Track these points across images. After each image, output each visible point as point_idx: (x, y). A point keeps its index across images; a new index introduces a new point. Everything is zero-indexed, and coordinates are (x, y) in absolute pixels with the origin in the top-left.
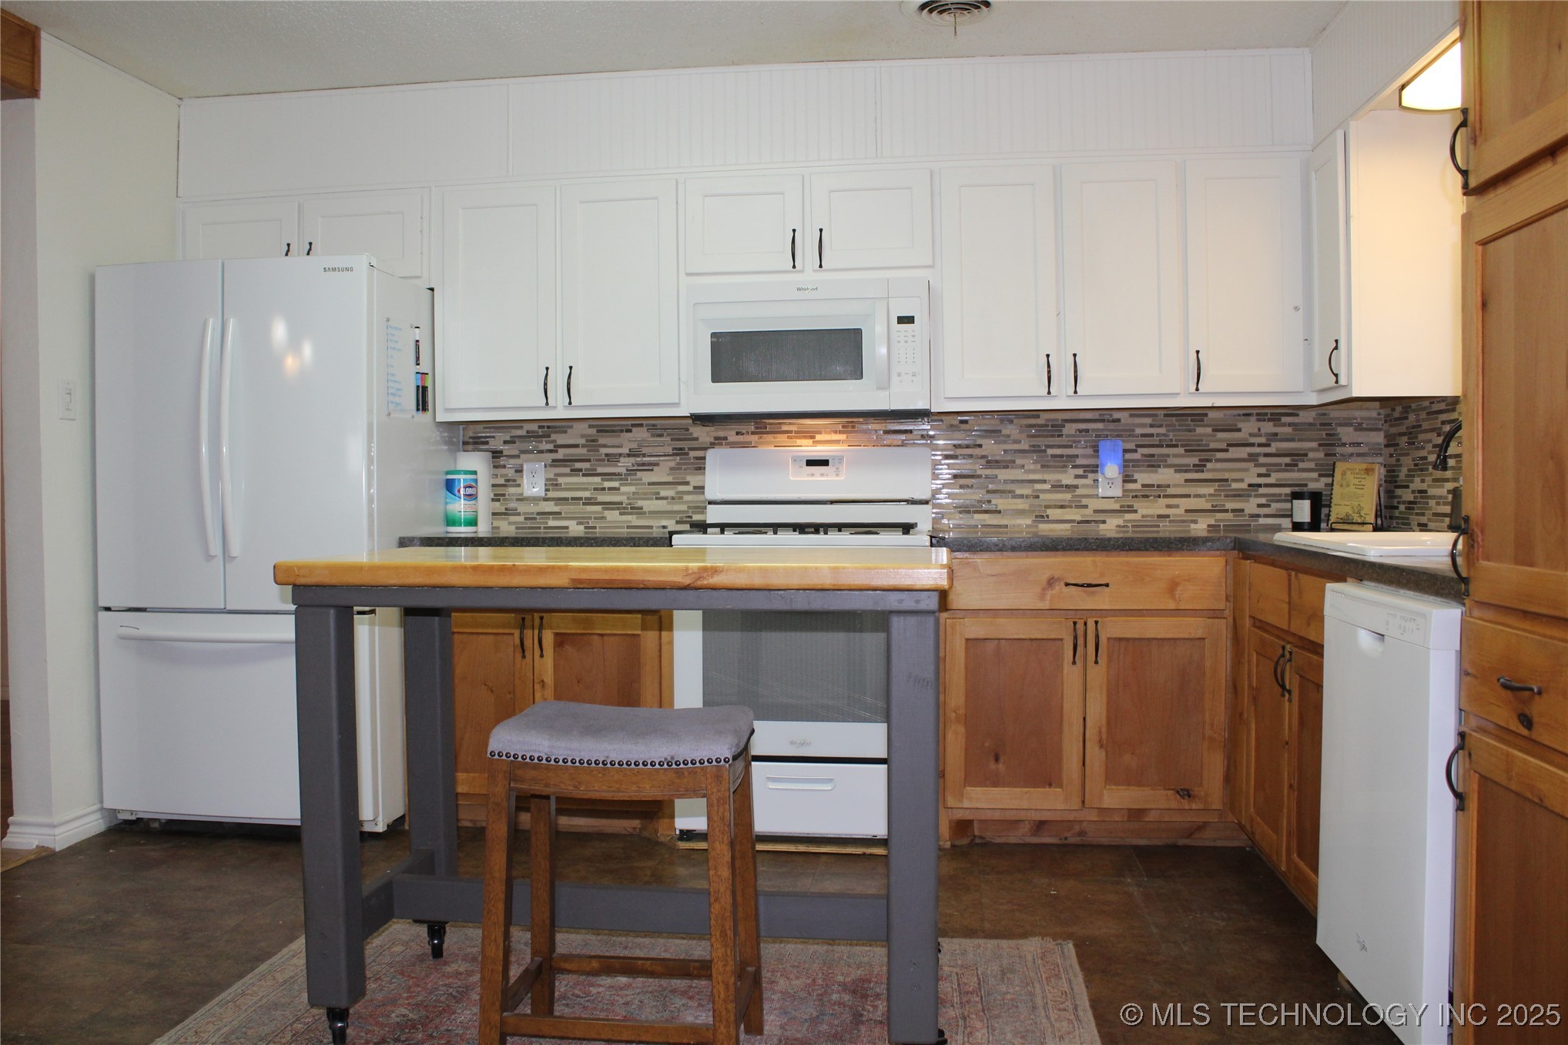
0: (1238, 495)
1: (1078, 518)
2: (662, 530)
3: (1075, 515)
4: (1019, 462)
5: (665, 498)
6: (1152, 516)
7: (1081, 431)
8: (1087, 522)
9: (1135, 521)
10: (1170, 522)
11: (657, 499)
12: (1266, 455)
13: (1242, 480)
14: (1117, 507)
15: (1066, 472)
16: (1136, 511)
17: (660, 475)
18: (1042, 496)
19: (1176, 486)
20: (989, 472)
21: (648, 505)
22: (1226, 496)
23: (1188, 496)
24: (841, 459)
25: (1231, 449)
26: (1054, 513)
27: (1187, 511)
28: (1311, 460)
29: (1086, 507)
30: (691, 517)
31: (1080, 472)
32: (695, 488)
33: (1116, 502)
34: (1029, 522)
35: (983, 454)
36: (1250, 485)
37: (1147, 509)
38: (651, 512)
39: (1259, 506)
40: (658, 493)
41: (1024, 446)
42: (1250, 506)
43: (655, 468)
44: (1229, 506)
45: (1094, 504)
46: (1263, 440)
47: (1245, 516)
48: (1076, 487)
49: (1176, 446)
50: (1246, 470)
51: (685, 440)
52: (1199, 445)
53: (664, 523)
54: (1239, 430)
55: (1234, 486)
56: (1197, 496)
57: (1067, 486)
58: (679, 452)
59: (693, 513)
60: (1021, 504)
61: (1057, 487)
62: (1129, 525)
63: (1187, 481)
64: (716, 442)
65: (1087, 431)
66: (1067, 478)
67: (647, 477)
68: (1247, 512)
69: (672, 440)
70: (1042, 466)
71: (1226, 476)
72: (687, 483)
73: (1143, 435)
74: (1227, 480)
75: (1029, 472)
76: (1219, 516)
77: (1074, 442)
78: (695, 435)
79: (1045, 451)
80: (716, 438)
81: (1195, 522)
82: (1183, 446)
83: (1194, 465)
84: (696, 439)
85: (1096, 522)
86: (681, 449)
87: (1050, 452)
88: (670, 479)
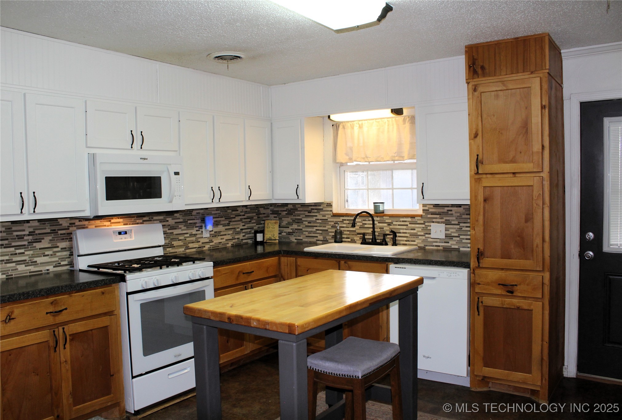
0: (238, 233)
1: (197, 246)
2: (47, 272)
3: (196, 245)
4: (180, 226)
5: (48, 255)
6: (217, 243)
7: (197, 213)
8: (200, 247)
9: (213, 245)
10: (222, 244)
11: (44, 256)
12: (245, 219)
13: (239, 228)
14: (208, 241)
15: (193, 229)
16: (213, 242)
17: (45, 243)
18: (187, 239)
19: (223, 231)
20: (171, 231)
21: (39, 260)
22: (235, 234)
23: (226, 235)
24: (131, 231)
25: (236, 217)
26: (191, 245)
27: (226, 240)
28: (254, 220)
29: (199, 242)
30: (60, 263)
31: (197, 229)
32: (62, 249)
33: (208, 239)
34: (183, 249)
35: (169, 224)
36: (241, 229)
37: (216, 241)
38: (41, 263)
39: (243, 236)
40: (44, 253)
41: (181, 220)
42: (241, 236)
43: (42, 240)
44: (236, 237)
45: (202, 240)
46: (243, 214)
47: (239, 240)
48: (197, 234)
49: (222, 217)
50: (239, 224)
51: (56, 225)
52: (228, 216)
53: (47, 268)
54: (238, 211)
55: (238, 230)
56: (228, 234)
57: (194, 235)
58: (54, 232)
59: (61, 261)
60: (181, 243)
61: (192, 235)
62: (211, 247)
63: (226, 229)
64: (70, 225)
65: (199, 213)
66: (194, 232)
67: (38, 245)
68: (240, 239)
69: (50, 226)
70: (187, 228)
71: (235, 227)
72: (58, 247)
73: (214, 214)
74: (235, 228)
75: (182, 230)
76: (234, 241)
77: (196, 217)
78: (60, 223)
79: (187, 222)
80: (70, 224)
81: (228, 244)
82: (225, 217)
83: (228, 224)
84: (61, 225)
85: (203, 247)
86: (54, 230)
87: (189, 222)
88: (50, 245)
